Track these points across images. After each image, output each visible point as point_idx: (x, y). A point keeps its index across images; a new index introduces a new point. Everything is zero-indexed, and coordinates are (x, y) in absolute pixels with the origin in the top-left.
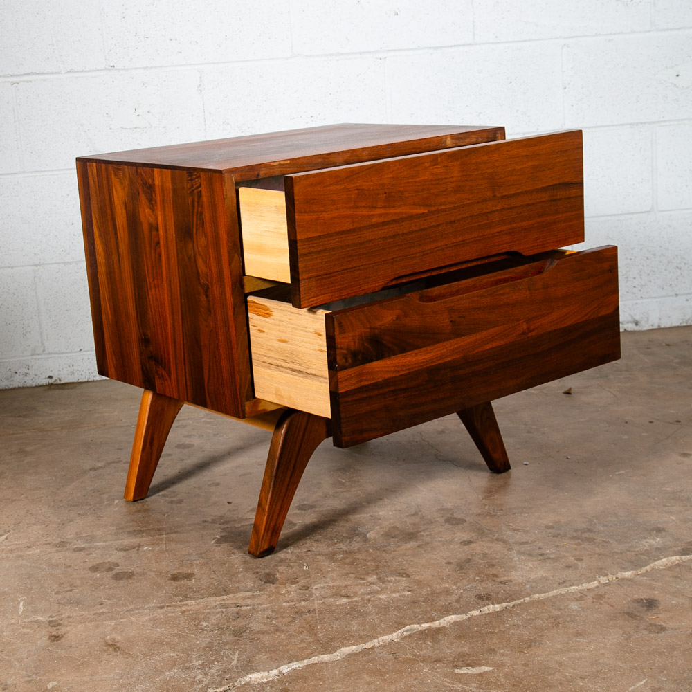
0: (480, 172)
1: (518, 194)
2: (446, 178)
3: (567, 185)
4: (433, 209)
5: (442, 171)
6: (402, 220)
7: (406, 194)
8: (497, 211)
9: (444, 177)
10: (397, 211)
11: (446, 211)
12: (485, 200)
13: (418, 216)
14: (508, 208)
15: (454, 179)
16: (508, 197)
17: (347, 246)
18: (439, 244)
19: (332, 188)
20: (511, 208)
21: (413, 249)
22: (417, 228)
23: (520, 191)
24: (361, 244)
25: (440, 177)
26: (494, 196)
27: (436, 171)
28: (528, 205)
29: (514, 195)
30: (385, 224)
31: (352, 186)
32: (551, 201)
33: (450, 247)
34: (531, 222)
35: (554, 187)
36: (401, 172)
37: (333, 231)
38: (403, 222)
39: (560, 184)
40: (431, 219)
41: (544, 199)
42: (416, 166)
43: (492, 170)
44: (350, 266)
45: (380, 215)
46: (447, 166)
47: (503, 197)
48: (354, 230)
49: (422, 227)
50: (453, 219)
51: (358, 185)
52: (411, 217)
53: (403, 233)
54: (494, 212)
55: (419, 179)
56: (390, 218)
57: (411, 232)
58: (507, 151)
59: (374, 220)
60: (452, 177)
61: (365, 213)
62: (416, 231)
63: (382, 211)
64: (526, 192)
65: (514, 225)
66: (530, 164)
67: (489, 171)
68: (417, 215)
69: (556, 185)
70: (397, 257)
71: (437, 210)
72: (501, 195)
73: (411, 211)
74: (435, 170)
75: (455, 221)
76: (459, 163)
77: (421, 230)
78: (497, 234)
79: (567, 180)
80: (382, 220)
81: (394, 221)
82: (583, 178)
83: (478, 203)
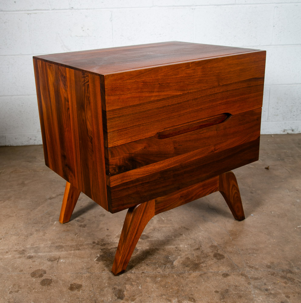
0: (212, 72)
1: (231, 84)
2: (194, 76)
3: (256, 79)
4: (186, 92)
5: (191, 72)
6: (168, 98)
7: (171, 84)
8: (220, 93)
9: (192, 75)
10: (165, 93)
11: (192, 93)
12: (214, 87)
13: (177, 96)
14: (226, 91)
15: (198, 76)
16: (226, 85)
17: (136, 113)
18: (188, 110)
19: (128, 81)
20: (227, 91)
21: (173, 114)
22: (176, 103)
23: (232, 82)
24: (144, 112)
25: (190, 75)
26: (219, 85)
27: (188, 72)
28: (236, 89)
29: (229, 84)
30: (158, 100)
31: (140, 80)
32: (248, 87)
33: (194, 112)
34: (237, 98)
35: (250, 80)
36: (169, 72)
37: (128, 105)
38: (169, 99)
39: (253, 78)
40: (184, 97)
41: (244, 86)
42: (177, 69)
43: (219, 71)
44: (138, 124)
45: (156, 96)
46: (195, 69)
47: (223, 85)
48: (140, 104)
49: (179, 102)
50: (196, 97)
51: (143, 79)
52: (173, 97)
53: (168, 105)
54: (218, 93)
55: (178, 76)
56: (162, 97)
57: (173, 105)
58: (227, 61)
59: (152, 99)
60: (197, 75)
61: (147, 95)
62: (176, 104)
63: (157, 94)
64: (236, 83)
65: (228, 100)
66: (239, 68)
67: (217, 72)
68: (177, 95)
69: (251, 79)
70: (164, 118)
71: (188, 92)
72: (222, 84)
73: (173, 93)
74: (188, 71)
75: (197, 98)
76: (201, 67)
77: (178, 103)
78: (219, 104)
79: (256, 76)
80: (156, 98)
81: (164, 99)
82: (264, 75)
83: (210, 88)
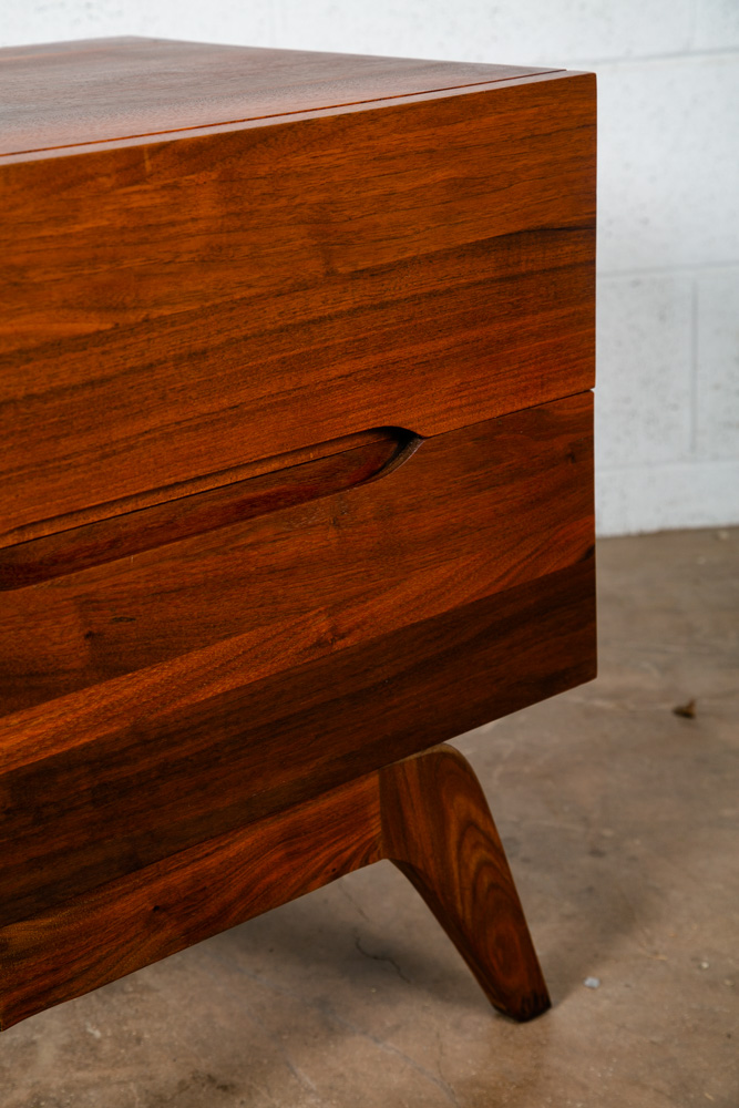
0: (283, 202)
1: (403, 264)
2: (172, 224)
3: (547, 234)
4: (132, 317)
5: (158, 201)
6: (25, 355)
7: (35, 276)
8: (339, 315)
9: (164, 219)
11: (173, 324)
12: (304, 286)
13: (81, 342)
14: (375, 307)
15: (202, 225)
16: (373, 273)
18: (154, 422)
20: (383, 306)
21: (64, 442)
22: (77, 379)
23: (409, 254)
25: (151, 221)
26: (330, 273)
27: (138, 201)
28: (433, 295)
29: (392, 268)
32: (501, 280)
33: (189, 429)
34: (442, 343)
35: (509, 241)
36: (15, 206)
38: (29, 361)
39: (529, 231)
40: (125, 348)
41: (481, 277)
42: (67, 186)
43: (322, 197)
46: (175, 186)
47: (356, 275)
49: (96, 375)
50: (199, 345)
52: (56, 346)
53: (30, 397)
54: (330, 318)
55: (78, 228)
57: (59, 392)
58: (370, 138)
60: (194, 220)
62: (75, 388)
64: (430, 258)
65: (393, 354)
66: (440, 175)
67: (313, 198)
68: (78, 337)
69: (519, 233)
70: (11, 471)
71: (146, 320)
72: (351, 269)
73: (56, 327)
74: (138, 197)
75: (204, 352)
76: (214, 176)
77: (92, 384)
78: (339, 382)
79: (549, 218)
82: (595, 212)
83: (280, 294)
